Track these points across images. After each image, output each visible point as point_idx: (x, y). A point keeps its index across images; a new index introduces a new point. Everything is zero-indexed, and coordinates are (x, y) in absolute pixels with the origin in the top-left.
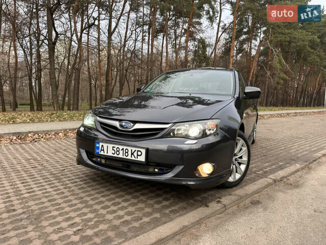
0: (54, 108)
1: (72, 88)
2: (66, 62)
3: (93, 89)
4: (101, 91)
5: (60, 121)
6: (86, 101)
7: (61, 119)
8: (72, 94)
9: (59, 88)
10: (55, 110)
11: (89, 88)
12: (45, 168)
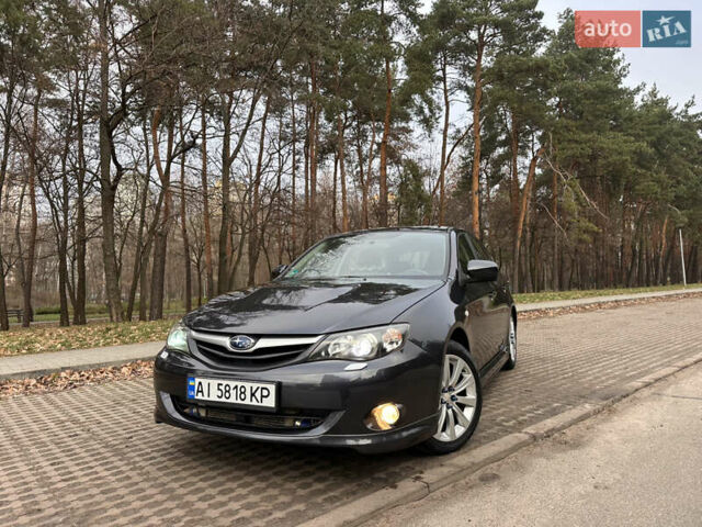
0: (111, 317)
1: (149, 272)
2: (137, 220)
3: (194, 272)
4: (210, 276)
5: (124, 343)
6: (178, 298)
7: (125, 339)
8: (148, 285)
9: (123, 273)
10: (112, 321)
11: (184, 270)
12: (94, 437)
